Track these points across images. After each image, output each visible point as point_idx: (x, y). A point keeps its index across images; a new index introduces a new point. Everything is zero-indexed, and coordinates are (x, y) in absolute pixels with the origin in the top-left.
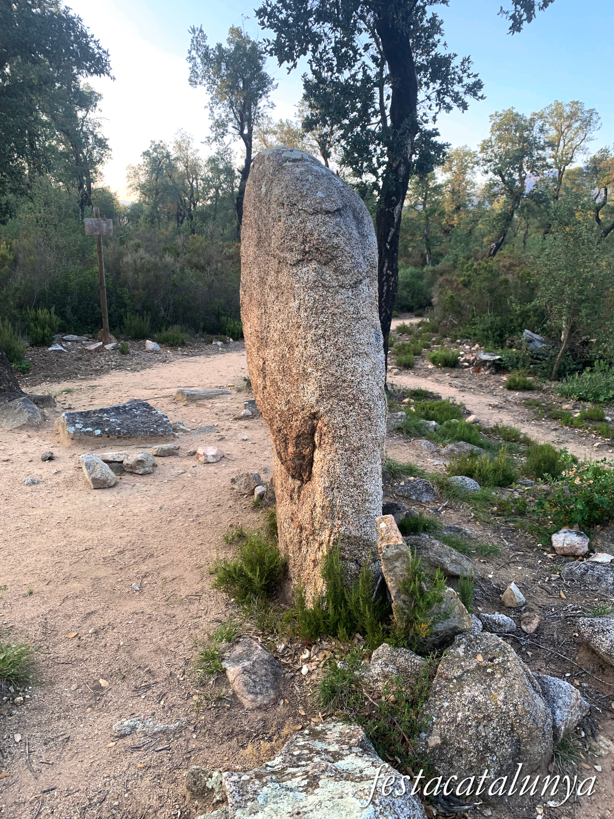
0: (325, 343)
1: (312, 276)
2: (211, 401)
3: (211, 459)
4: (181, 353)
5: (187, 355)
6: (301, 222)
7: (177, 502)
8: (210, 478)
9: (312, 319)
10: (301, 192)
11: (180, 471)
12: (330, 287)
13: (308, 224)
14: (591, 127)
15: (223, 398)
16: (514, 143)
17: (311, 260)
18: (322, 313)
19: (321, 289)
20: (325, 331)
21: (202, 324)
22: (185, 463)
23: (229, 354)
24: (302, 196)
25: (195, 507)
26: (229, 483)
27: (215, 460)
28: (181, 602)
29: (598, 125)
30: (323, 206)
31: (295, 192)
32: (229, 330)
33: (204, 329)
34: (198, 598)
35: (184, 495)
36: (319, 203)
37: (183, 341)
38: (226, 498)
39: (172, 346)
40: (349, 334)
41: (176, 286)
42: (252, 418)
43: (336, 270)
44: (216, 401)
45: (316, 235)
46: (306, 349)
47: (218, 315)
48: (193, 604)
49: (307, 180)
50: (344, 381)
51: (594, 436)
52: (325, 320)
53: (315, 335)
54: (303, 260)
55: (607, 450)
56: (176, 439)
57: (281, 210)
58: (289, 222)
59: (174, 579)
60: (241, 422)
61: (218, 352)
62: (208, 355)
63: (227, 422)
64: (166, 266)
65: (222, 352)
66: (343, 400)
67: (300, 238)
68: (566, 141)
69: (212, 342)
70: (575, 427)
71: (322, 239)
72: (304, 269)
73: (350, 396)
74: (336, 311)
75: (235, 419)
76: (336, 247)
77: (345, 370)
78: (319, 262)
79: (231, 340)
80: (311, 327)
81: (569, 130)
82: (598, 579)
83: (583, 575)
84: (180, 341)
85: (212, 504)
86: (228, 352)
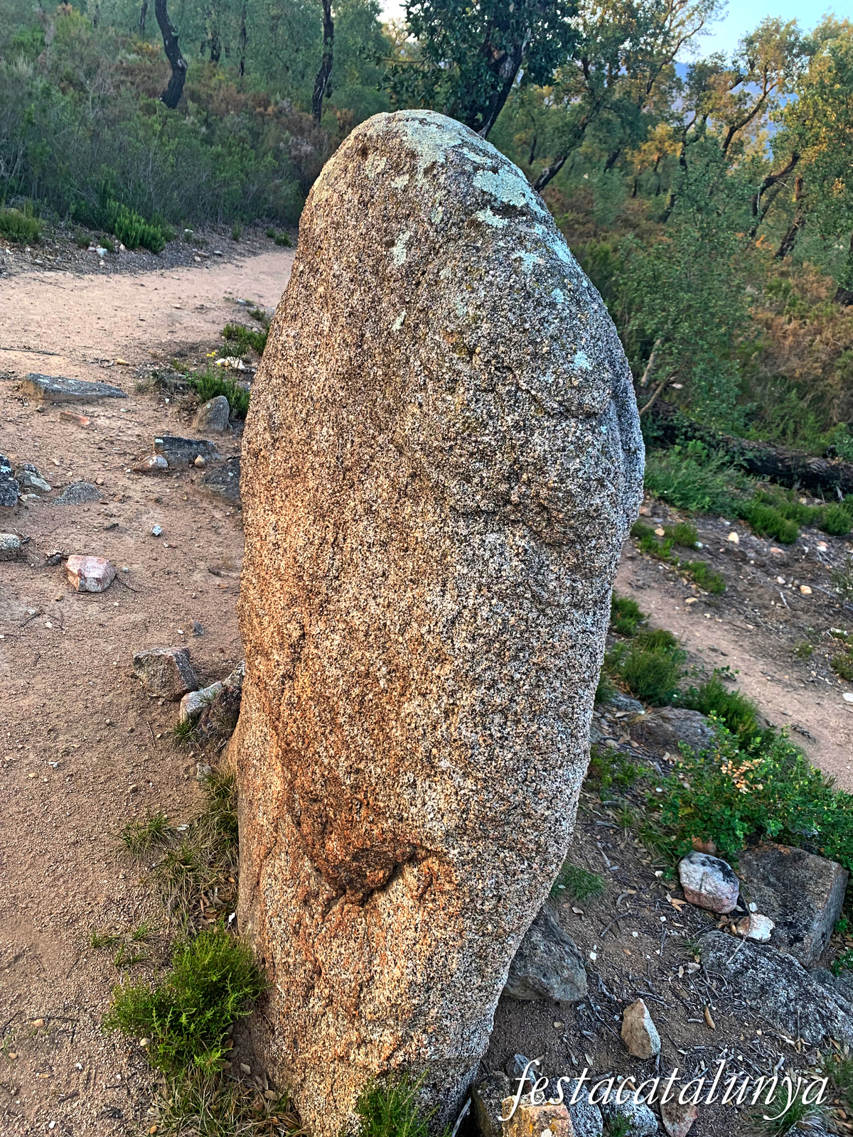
0: (502, 726)
1: (512, 568)
2: (90, 409)
3: (93, 586)
4: (30, 258)
5: (41, 265)
6: (516, 426)
7: (25, 703)
8: (92, 637)
9: (485, 664)
10: (533, 342)
11: (32, 611)
12: (549, 604)
13: (536, 438)
14: (713, 13)
15: (112, 407)
16: (616, 12)
17: (514, 522)
18: (515, 658)
19: (526, 604)
20: (512, 700)
21: (73, 208)
22: (42, 586)
23: (118, 277)
24: (535, 356)
25: (62, 725)
26: (131, 662)
27: (99, 588)
28: (32, 1043)
29: (724, 12)
30: (587, 399)
31: (516, 336)
32: (120, 229)
33: (76, 218)
34: (68, 1026)
35: (39, 684)
36: (578, 389)
37: (35, 234)
38: (124, 701)
39: (14, 240)
40: (566, 715)
41: (33, 124)
42: (168, 474)
43: (574, 569)
44: (98, 410)
45: (552, 477)
46: (447, 717)
47: (104, 196)
48: (59, 1047)
49: (553, 305)
50: (528, 816)
51: (686, 582)
52: (517, 676)
53: (482, 701)
54: (494, 513)
55: (703, 612)
56: (24, 512)
57: (460, 366)
58: (481, 411)
59: (17, 958)
60: (147, 481)
61: (96, 270)
62: (80, 271)
63: (119, 474)
64: (17, 81)
65: (105, 271)
66: (511, 849)
67: (503, 462)
68: (674, 24)
69: (88, 246)
70: (659, 560)
71: (568, 492)
72: (491, 538)
73: (531, 846)
74: (552, 663)
75: (136, 471)
76: (591, 516)
77: (536, 793)
78: (536, 535)
79: (122, 247)
80: (477, 681)
81: (681, 7)
82: (762, 987)
83: (739, 973)
84: (31, 236)
85: (96, 719)
86: (116, 271)
